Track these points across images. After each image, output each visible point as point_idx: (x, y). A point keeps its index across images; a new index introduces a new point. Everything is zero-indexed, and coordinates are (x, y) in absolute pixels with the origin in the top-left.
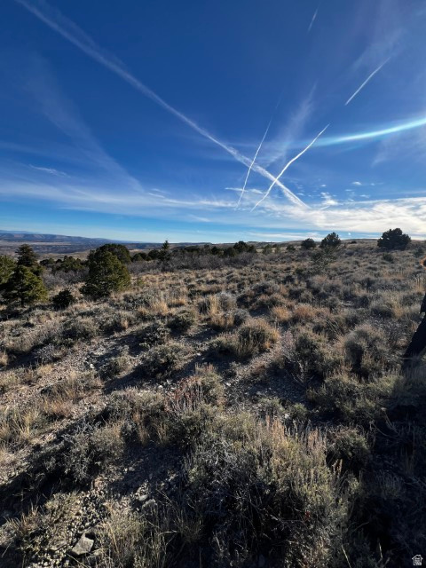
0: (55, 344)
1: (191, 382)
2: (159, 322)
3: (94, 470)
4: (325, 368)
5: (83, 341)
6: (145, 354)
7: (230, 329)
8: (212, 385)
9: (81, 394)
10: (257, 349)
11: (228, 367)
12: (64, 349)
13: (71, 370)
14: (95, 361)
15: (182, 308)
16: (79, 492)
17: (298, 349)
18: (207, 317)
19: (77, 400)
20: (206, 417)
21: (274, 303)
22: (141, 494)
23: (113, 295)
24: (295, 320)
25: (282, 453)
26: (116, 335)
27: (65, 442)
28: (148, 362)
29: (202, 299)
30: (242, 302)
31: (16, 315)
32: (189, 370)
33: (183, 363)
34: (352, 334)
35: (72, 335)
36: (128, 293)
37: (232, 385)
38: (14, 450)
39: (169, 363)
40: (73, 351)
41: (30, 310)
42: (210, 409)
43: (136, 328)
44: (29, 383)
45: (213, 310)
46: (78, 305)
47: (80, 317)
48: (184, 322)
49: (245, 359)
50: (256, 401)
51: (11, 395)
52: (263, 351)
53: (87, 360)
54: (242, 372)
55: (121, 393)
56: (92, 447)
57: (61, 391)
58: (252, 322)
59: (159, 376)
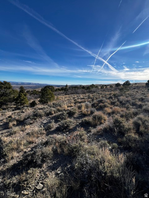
0: (31, 118)
1: (75, 133)
2: (64, 112)
3: (43, 161)
4: (125, 131)
5: (39, 118)
6: (59, 123)
7: (89, 115)
8: (83, 135)
9: (39, 135)
10: (99, 123)
11: (88, 129)
12: (33, 120)
13: (36, 127)
14: (43, 125)
15: (72, 108)
16: (38, 168)
17: (114, 123)
18: (81, 111)
19: (38, 137)
20: (81, 146)
21: (105, 106)
22: (58, 171)
23: (49, 103)
24: (113, 113)
25: (109, 161)
26: (50, 116)
27: (34, 151)
28: (61, 126)
29: (79, 105)
30: (93, 106)
31: (19, 109)
32: (74, 129)
33: (73, 126)
34: (136, 118)
35: (36, 116)
36: (54, 102)
37: (90, 135)
38: (18, 152)
39: (68, 126)
40: (36, 121)
41: (23, 107)
42: (82, 143)
43: (57, 114)
44: (23, 131)
45: (83, 108)
46: (38, 106)
47: (38, 110)
48: (73, 112)
49: (95, 126)
50: (99, 142)
51: (17, 135)
52: (101, 123)
53: (41, 124)
54: (93, 131)
55: (52, 136)
56: (43, 153)
57: (33, 134)
58: (97, 113)
59: (64, 130)
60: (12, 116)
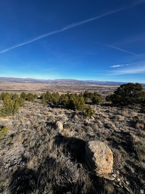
60: (139, 118)
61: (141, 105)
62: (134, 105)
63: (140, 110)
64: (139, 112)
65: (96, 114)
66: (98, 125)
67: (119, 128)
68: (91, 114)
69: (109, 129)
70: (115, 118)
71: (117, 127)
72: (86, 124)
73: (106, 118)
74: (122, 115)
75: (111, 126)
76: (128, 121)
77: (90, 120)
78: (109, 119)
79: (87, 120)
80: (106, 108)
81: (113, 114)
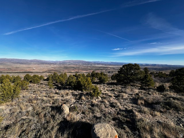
5: (174, 110)
14: (183, 124)
35: (169, 105)
40: (169, 112)
41: (149, 89)
46: (169, 93)
51: (147, 116)
53: (178, 121)
60: (140, 94)
61: (141, 82)
62: (135, 82)
63: (140, 87)
64: (139, 89)
65: (103, 94)
66: (104, 105)
67: (124, 106)
68: (98, 93)
69: (115, 108)
70: (120, 96)
71: (122, 106)
72: (93, 105)
73: (111, 97)
74: (125, 93)
75: (116, 104)
76: (131, 99)
77: (97, 100)
78: (115, 98)
79: (94, 101)
80: (111, 87)
81: (118, 92)
